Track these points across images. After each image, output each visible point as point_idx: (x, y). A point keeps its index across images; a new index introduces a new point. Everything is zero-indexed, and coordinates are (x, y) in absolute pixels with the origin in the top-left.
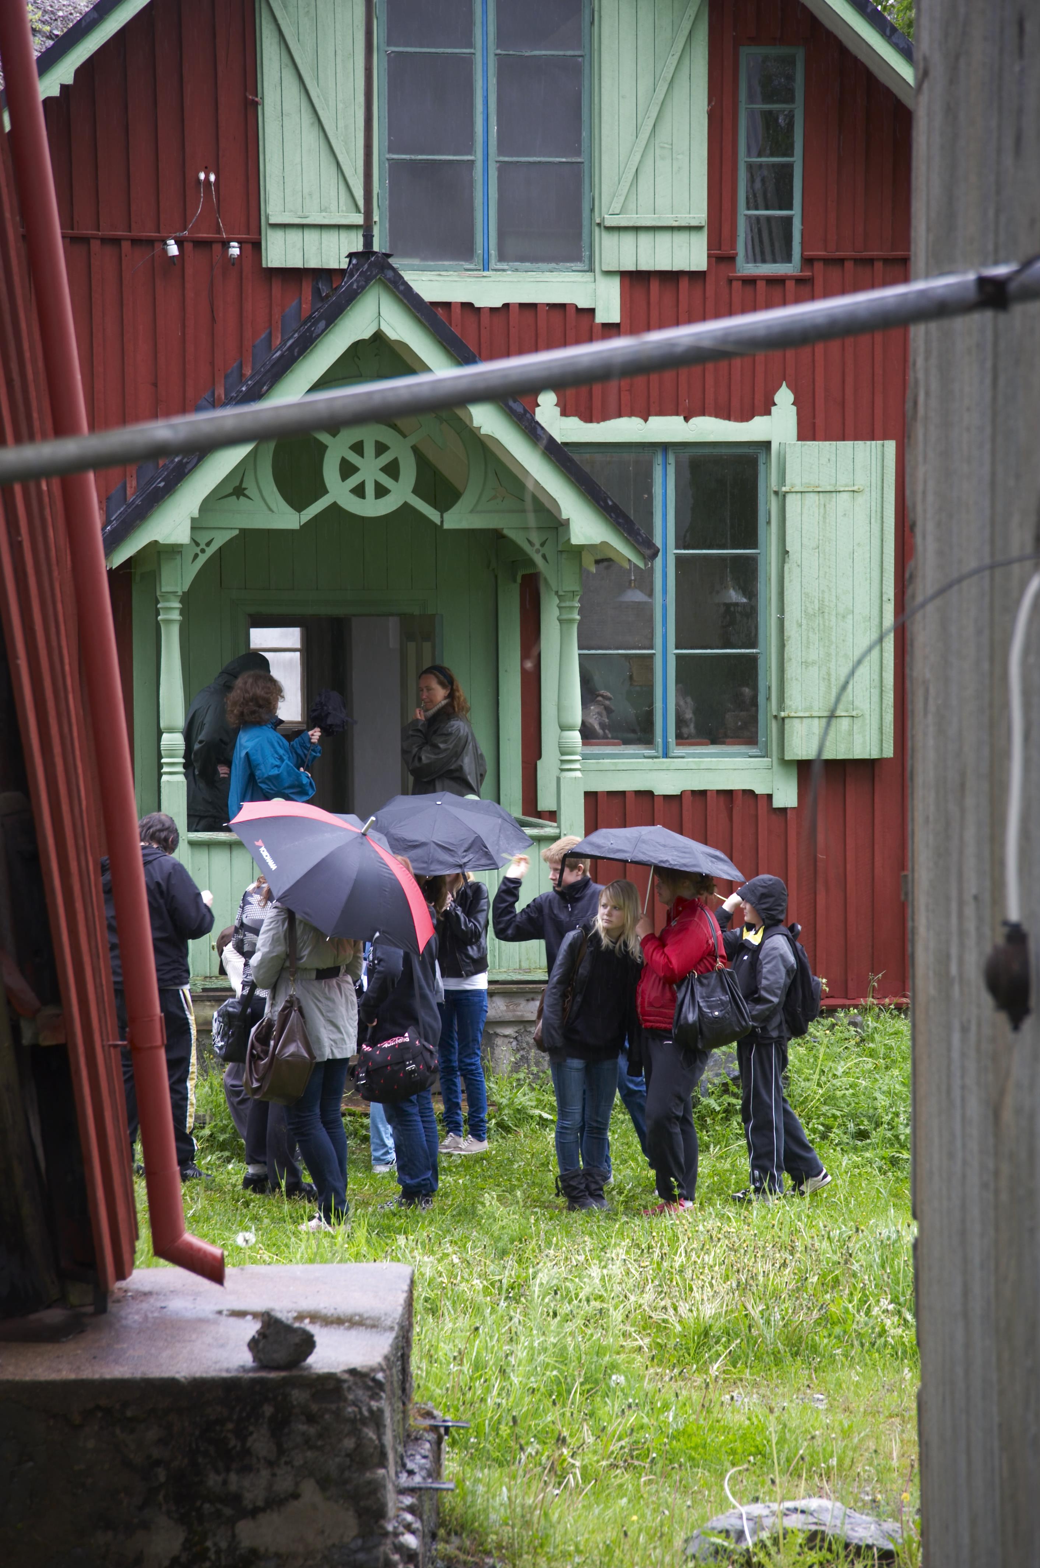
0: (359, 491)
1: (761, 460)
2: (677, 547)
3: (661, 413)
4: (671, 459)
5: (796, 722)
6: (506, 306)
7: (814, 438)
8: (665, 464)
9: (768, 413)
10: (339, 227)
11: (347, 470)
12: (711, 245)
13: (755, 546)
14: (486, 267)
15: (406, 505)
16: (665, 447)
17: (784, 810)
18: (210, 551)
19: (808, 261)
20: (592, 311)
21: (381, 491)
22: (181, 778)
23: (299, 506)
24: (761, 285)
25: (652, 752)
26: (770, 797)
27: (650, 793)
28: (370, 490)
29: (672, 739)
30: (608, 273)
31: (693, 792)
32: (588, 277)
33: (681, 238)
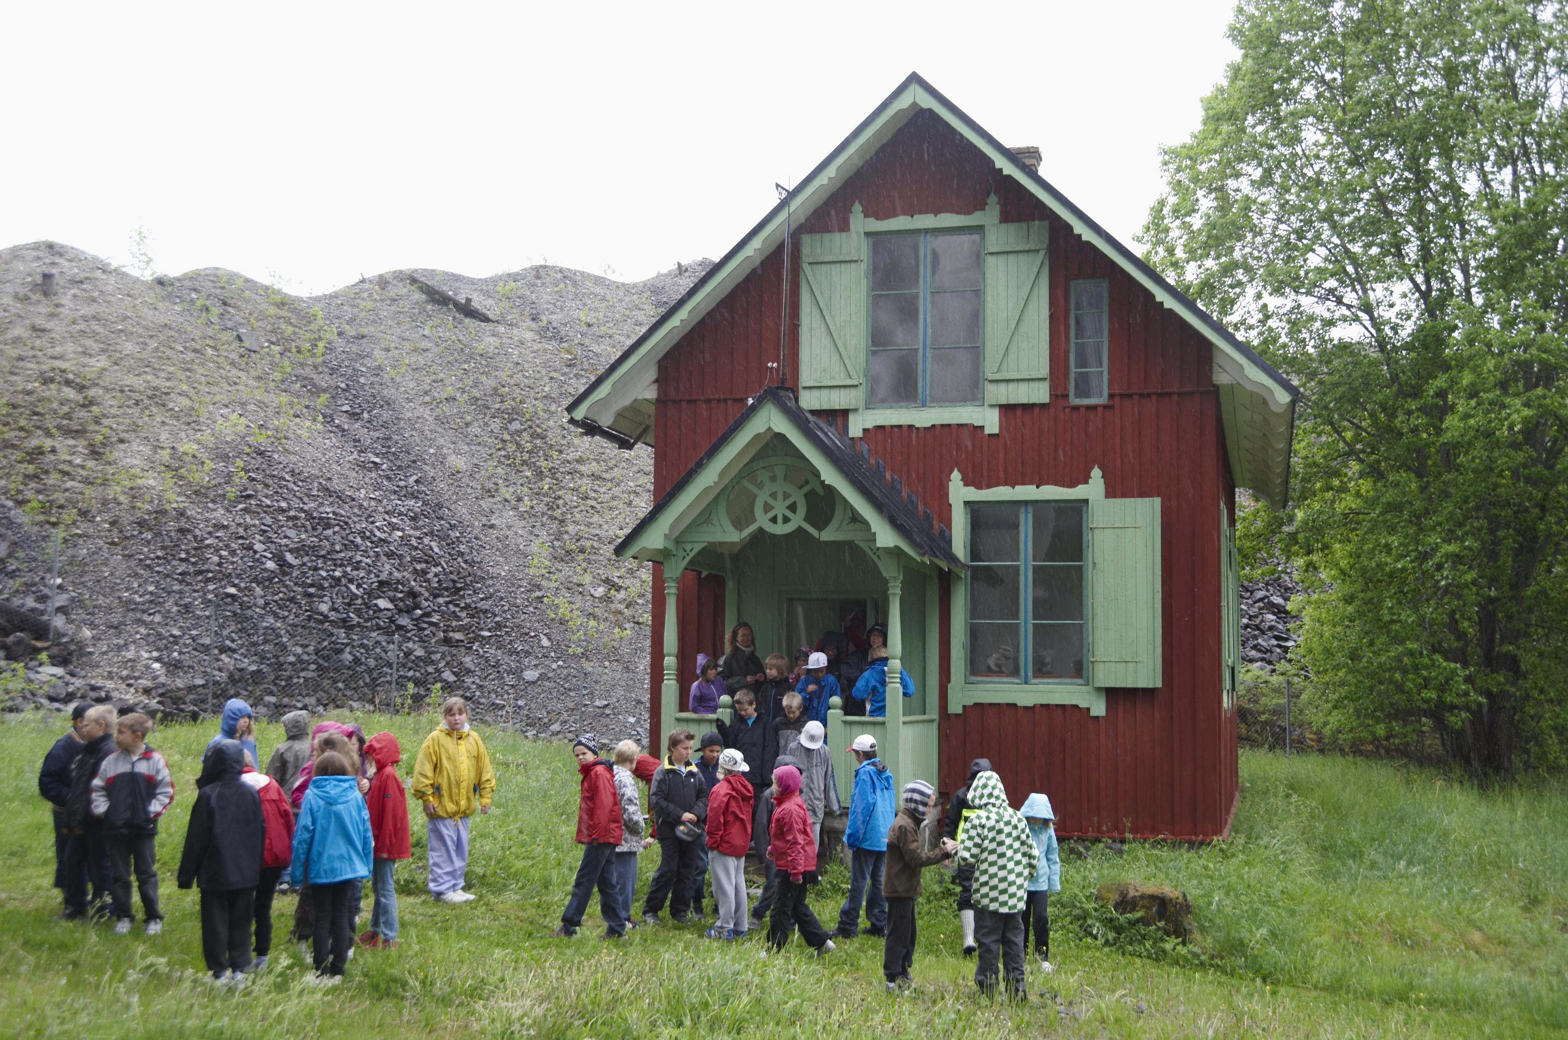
0: (774, 520)
1: (1085, 510)
2: (1034, 560)
3: (1023, 483)
4: (1030, 509)
5: (1101, 665)
6: (933, 426)
7: (1115, 497)
8: (1026, 513)
9: (1086, 482)
10: (840, 387)
11: (767, 508)
12: (1052, 388)
13: (1081, 560)
14: (924, 405)
15: (800, 528)
16: (1026, 503)
17: (1097, 718)
18: (692, 555)
19: (1111, 396)
20: (982, 428)
21: (786, 520)
22: (674, 682)
23: (740, 529)
24: (1082, 410)
25: (1018, 681)
26: (1088, 709)
27: (1015, 705)
28: (780, 519)
29: (1030, 674)
30: (992, 406)
31: (1042, 705)
32: (980, 409)
33: (1035, 385)
